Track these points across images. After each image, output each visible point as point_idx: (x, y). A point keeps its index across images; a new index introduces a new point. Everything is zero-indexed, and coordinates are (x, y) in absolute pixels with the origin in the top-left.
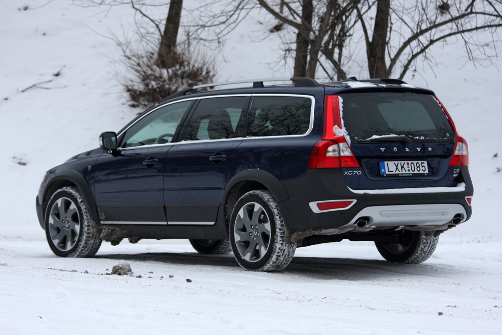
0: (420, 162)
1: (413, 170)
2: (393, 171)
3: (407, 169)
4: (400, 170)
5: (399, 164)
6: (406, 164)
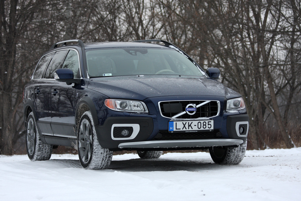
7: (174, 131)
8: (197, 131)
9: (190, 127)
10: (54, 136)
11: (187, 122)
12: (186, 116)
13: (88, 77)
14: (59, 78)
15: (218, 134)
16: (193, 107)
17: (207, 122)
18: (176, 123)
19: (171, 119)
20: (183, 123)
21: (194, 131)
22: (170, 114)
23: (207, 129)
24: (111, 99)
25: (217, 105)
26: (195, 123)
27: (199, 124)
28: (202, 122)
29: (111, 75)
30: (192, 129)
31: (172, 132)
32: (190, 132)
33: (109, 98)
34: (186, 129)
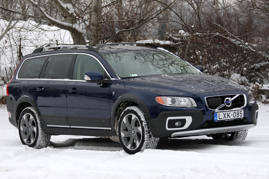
7: (218, 121)
8: (233, 120)
9: (228, 116)
10: (70, 128)
11: (227, 112)
12: (225, 108)
13: (120, 78)
14: (90, 79)
15: (245, 121)
16: (229, 100)
17: (239, 111)
18: (219, 114)
19: (215, 111)
20: (224, 113)
21: (231, 120)
22: (213, 106)
23: (239, 117)
24: (162, 97)
25: (244, 98)
26: (232, 113)
27: (235, 113)
28: (236, 112)
29: (136, 75)
30: (230, 118)
31: (216, 121)
32: (228, 120)
33: (160, 96)
34: (226, 118)
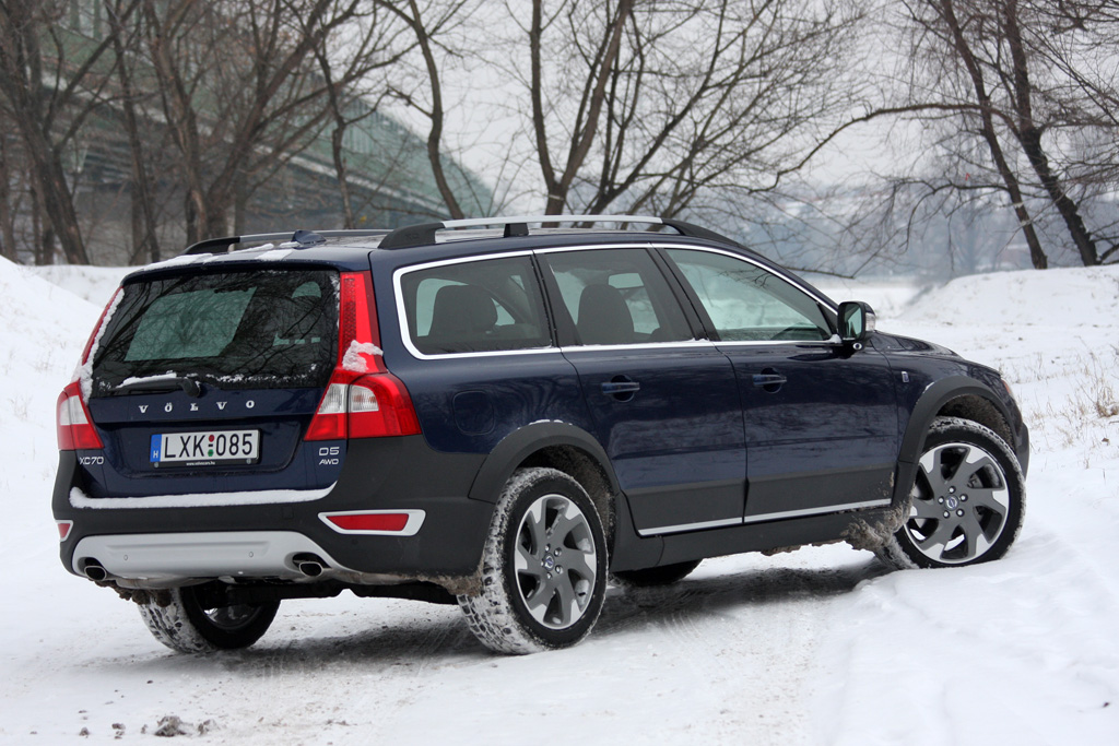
0: (240, 433)
1: (221, 451)
2: (174, 456)
3: (205, 452)
4: (191, 453)
5: (192, 440)
6: (206, 439)
